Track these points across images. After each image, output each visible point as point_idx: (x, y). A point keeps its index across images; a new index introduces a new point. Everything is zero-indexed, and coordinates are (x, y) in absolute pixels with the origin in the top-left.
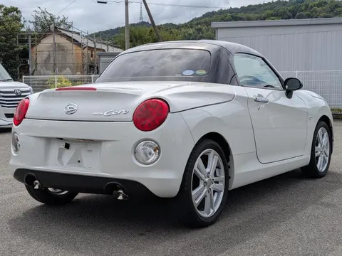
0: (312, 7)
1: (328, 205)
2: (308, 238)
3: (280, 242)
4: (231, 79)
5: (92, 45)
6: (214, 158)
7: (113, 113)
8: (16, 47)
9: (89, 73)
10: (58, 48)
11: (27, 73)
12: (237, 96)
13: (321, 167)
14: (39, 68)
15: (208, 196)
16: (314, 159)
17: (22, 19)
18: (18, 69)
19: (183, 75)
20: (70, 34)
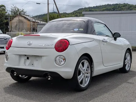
0: (121, 7)
1: (131, 83)
2: (124, 95)
3: (113, 97)
4: (93, 32)
5: (34, 21)
6: (86, 64)
7: (47, 45)
8: (3, 21)
9: (33, 31)
10: (20, 21)
11: (8, 31)
12: (96, 39)
13: (127, 68)
14: (13, 30)
15: (84, 79)
16: (125, 65)
17: (6, 9)
18: (4, 30)
19: (74, 30)
20: (25, 16)
